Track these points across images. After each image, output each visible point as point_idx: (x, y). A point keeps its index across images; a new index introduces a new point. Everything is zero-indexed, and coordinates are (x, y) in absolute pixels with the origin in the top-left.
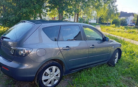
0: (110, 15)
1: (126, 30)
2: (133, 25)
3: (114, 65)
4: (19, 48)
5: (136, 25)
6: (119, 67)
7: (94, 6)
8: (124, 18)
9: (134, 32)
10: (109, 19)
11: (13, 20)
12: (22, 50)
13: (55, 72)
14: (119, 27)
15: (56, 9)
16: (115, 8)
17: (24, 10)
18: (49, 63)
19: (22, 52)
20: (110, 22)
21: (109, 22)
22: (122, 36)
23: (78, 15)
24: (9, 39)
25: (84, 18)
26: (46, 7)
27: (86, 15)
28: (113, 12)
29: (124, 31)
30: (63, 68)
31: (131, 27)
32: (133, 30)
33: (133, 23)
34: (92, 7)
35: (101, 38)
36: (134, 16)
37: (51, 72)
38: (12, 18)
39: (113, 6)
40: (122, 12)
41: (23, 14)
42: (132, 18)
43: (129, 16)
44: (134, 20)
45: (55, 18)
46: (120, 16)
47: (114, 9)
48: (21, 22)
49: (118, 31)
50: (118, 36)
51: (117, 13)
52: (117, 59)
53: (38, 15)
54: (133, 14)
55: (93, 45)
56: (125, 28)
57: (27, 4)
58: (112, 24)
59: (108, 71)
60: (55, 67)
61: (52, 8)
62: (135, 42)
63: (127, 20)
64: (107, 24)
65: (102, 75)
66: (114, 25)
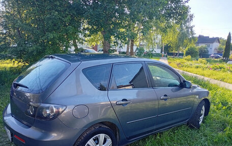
0: (183, 41)
1: (208, 65)
2: (219, 57)
3: (199, 127)
4: (42, 105)
5: (223, 57)
6: (207, 131)
7: (158, 28)
8: (204, 45)
9: (222, 69)
10: (181, 48)
11: (33, 52)
12: (48, 108)
13: (103, 144)
14: (197, 60)
15: (99, 33)
16: (190, 30)
17: (51, 36)
18: (93, 129)
19: (48, 112)
20: (183, 52)
21: (180, 52)
22: (203, 75)
23: (133, 41)
24: (27, 87)
25: (141, 45)
26: (84, 29)
27: (145, 41)
28: (186, 37)
29: (206, 66)
30: (116, 135)
31: (216, 59)
32: (221, 65)
33: (219, 53)
34: (154, 28)
35: (178, 83)
36: (219, 42)
37: (97, 144)
38: (32, 48)
39: (187, 28)
40: (200, 37)
41: (48, 42)
42: (216, 45)
43: (213, 43)
44: (220, 49)
45: (97, 46)
46: (198, 43)
47: (188, 31)
48: (46, 58)
49: (197, 67)
50: (197, 75)
51: (193, 38)
52: (202, 116)
53: (72, 42)
54: (217, 40)
55: (165, 95)
56: (207, 60)
57: (55, 25)
58: (187, 55)
59: (189, 137)
60: (104, 134)
61: (93, 32)
62: (226, 85)
63: (209, 49)
64: (178, 55)
65: (180, 144)
66: (189, 57)
